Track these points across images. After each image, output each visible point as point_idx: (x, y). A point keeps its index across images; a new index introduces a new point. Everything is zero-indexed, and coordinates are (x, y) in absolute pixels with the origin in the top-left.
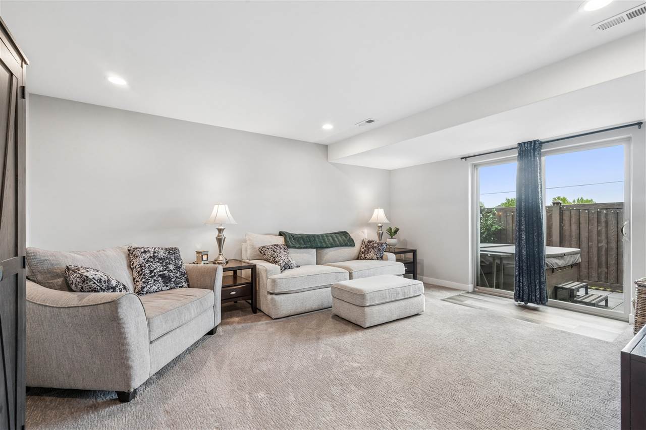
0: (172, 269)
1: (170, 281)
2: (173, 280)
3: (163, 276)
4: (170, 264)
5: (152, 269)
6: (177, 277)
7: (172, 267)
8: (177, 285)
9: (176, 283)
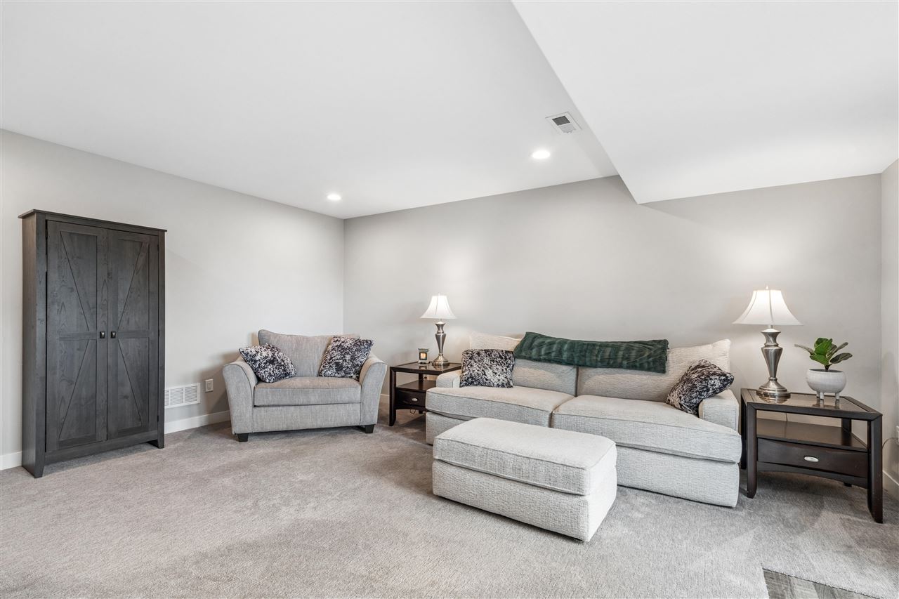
0: (347, 359)
1: (342, 369)
2: (344, 369)
3: (337, 364)
4: (348, 353)
5: (333, 356)
6: (348, 367)
7: (348, 357)
8: (346, 375)
9: (346, 373)
